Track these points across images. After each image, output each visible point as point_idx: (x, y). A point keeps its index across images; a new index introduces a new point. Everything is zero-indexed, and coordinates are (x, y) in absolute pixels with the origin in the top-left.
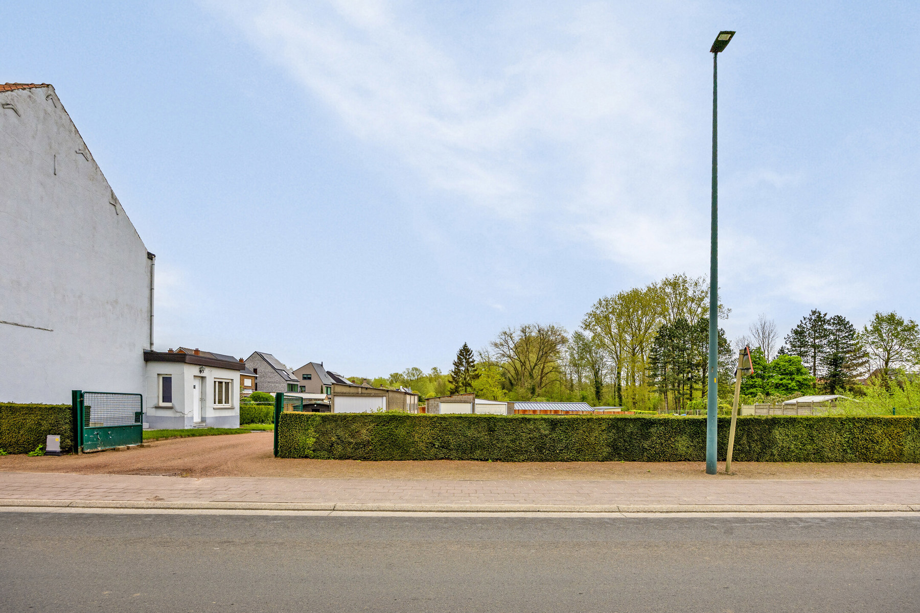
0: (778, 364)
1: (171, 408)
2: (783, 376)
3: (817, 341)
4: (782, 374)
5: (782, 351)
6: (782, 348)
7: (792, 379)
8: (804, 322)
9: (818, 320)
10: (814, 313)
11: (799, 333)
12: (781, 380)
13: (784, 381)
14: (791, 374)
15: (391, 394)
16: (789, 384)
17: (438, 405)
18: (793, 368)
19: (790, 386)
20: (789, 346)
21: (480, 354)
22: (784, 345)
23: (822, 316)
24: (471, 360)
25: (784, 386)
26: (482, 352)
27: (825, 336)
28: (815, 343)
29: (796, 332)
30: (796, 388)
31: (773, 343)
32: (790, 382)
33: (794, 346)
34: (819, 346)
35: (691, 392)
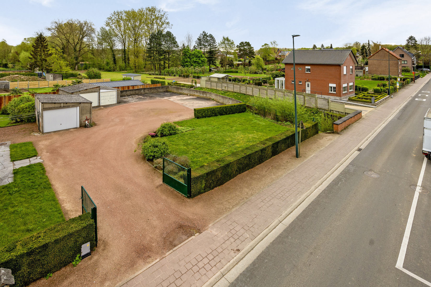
0: (194, 53)
2: (197, 58)
3: (205, 43)
4: (196, 57)
5: (194, 47)
7: (200, 59)
8: (201, 35)
9: (205, 35)
10: (204, 32)
12: (196, 59)
13: (197, 60)
14: (199, 57)
18: (200, 55)
19: (199, 62)
20: (196, 45)
22: (195, 44)
23: (206, 34)
24: (45, 44)
25: (197, 62)
27: (207, 42)
29: (198, 39)
30: (201, 63)
31: (192, 43)
32: (199, 60)
33: (198, 45)
34: (206, 46)
35: (164, 64)
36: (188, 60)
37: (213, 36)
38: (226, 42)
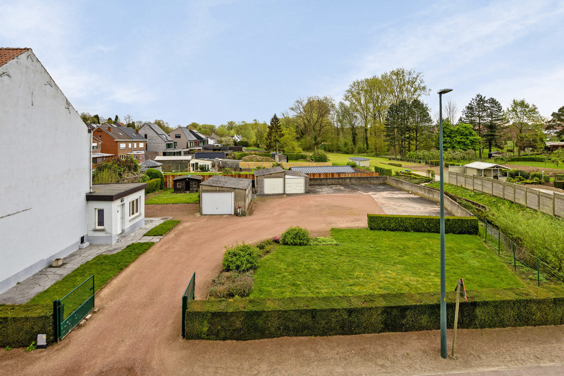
0: (459, 129)
1: (103, 230)
2: (462, 137)
3: (480, 113)
4: (462, 135)
5: (460, 119)
6: (461, 117)
7: (467, 139)
8: (473, 101)
9: (481, 100)
10: (478, 96)
11: (470, 108)
12: (461, 139)
13: (463, 140)
14: (466, 135)
15: (237, 190)
16: (466, 141)
17: (263, 180)
18: (467, 132)
19: (466, 143)
21: (283, 115)
22: (462, 116)
23: (483, 98)
24: (279, 125)
25: (463, 143)
26: (284, 114)
27: (485, 110)
28: (479, 115)
29: (468, 108)
30: (470, 144)
31: (455, 114)
32: (466, 140)
33: (467, 116)
35: (409, 146)
36: (446, 140)
37: (497, 101)
38: (519, 109)
